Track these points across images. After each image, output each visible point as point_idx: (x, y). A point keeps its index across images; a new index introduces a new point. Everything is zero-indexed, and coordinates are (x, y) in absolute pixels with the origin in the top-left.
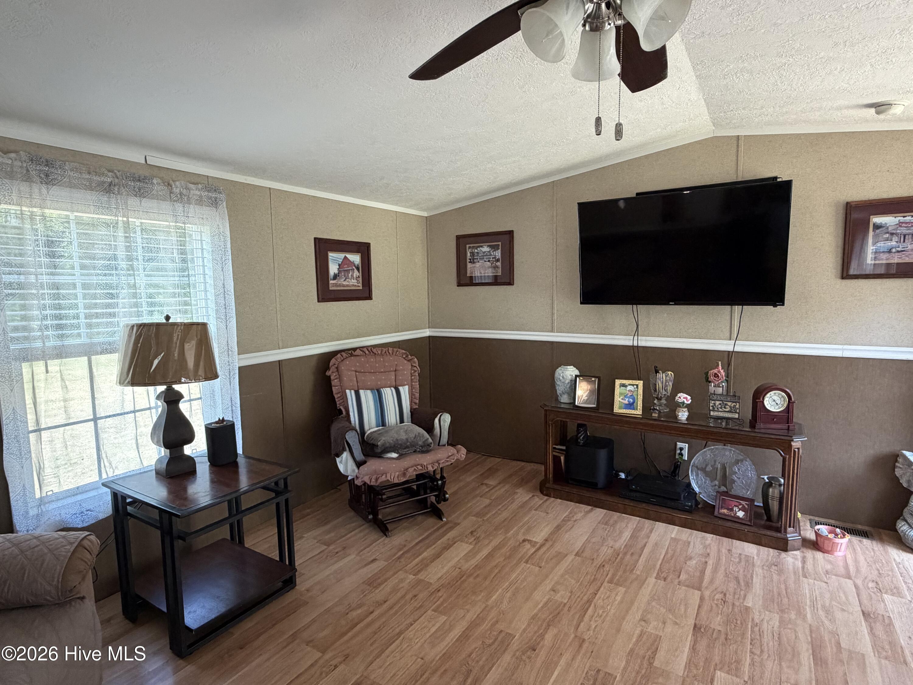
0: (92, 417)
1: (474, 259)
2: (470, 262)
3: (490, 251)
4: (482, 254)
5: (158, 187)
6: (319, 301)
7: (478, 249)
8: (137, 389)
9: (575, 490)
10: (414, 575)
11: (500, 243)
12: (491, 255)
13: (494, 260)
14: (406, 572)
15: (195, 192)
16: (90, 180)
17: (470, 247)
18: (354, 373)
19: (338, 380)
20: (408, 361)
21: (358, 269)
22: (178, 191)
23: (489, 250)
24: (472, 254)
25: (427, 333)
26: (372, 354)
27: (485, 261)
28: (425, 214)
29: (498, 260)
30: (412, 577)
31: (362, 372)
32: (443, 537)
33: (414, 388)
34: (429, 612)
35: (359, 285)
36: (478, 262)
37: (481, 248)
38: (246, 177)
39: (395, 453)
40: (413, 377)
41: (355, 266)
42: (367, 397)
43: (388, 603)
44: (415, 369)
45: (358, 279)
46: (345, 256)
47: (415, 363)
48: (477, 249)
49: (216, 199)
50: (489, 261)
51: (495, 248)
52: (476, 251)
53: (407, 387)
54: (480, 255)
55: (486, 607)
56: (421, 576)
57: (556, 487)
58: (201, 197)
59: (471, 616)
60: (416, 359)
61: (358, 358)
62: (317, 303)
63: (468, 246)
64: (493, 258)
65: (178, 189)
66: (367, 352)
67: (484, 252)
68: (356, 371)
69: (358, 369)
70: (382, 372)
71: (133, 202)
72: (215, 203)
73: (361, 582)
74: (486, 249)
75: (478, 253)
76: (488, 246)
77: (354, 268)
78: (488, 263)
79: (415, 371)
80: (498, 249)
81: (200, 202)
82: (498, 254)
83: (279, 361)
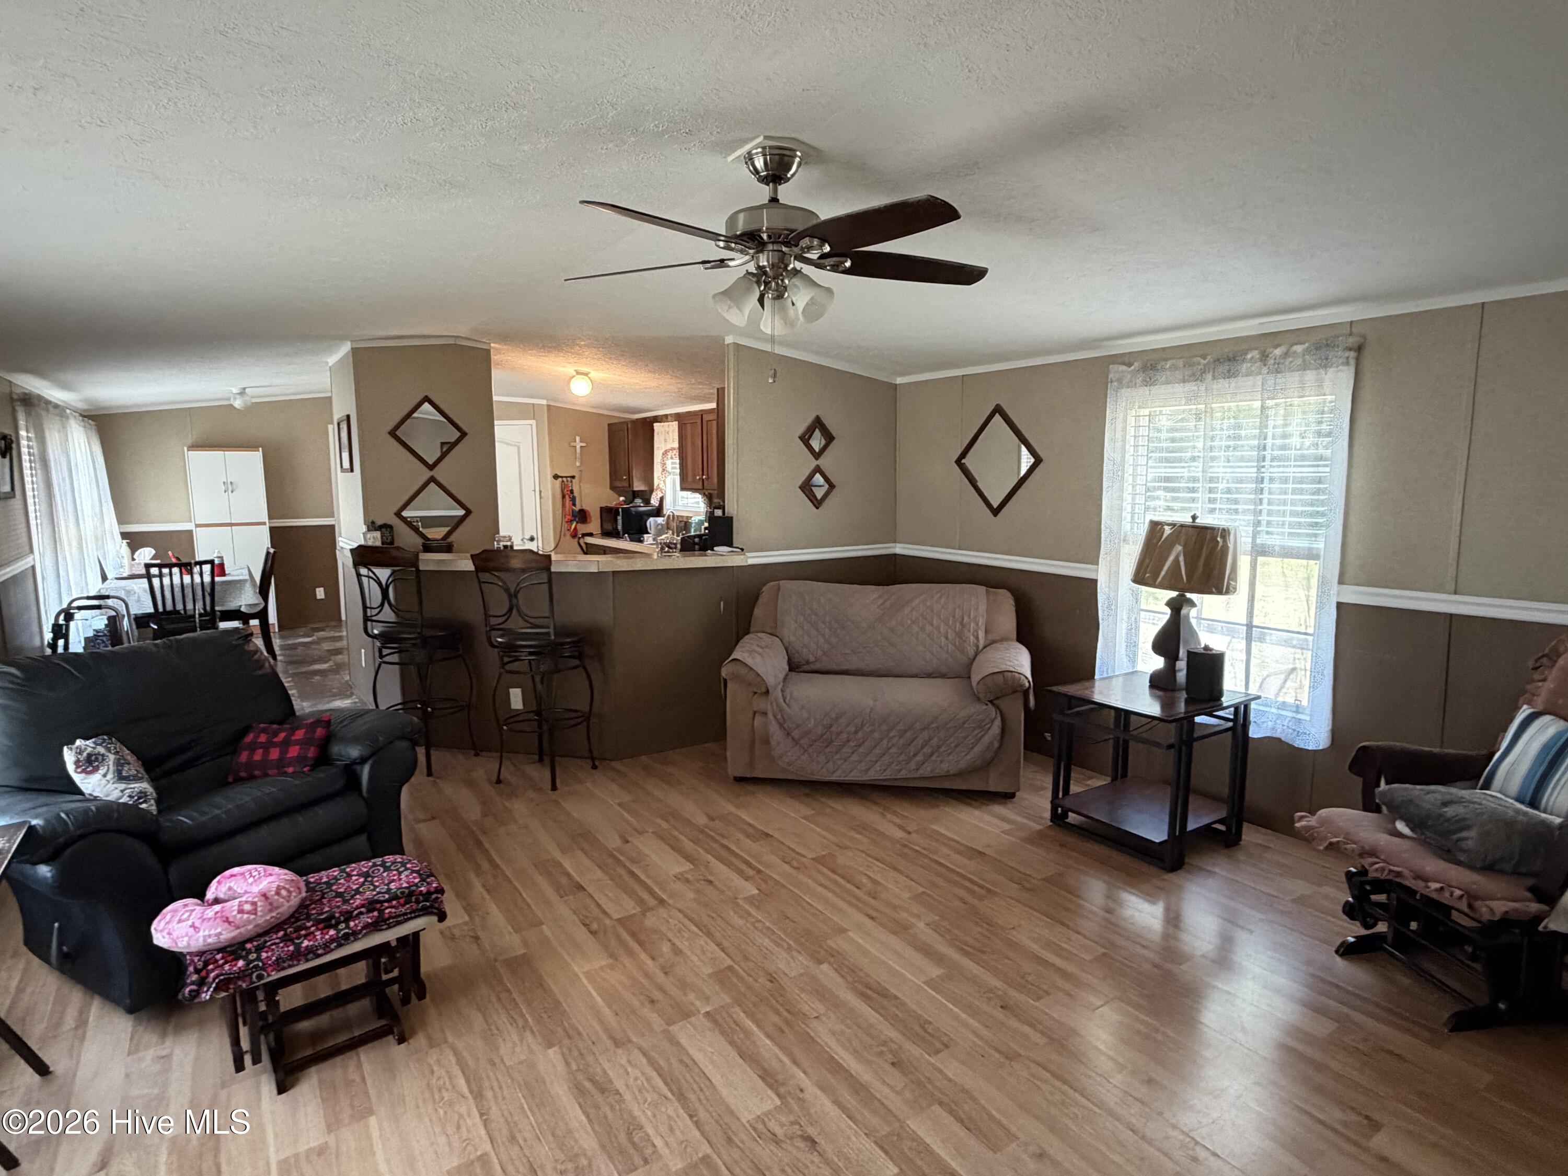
5: (1250, 362)
15: (1298, 354)
16: (1183, 373)
19: (1544, 683)
22: (1272, 360)
49: (1327, 357)
58: (1304, 360)
65: (1274, 358)
72: (1327, 363)
81: (1304, 366)
83: (1451, 615)
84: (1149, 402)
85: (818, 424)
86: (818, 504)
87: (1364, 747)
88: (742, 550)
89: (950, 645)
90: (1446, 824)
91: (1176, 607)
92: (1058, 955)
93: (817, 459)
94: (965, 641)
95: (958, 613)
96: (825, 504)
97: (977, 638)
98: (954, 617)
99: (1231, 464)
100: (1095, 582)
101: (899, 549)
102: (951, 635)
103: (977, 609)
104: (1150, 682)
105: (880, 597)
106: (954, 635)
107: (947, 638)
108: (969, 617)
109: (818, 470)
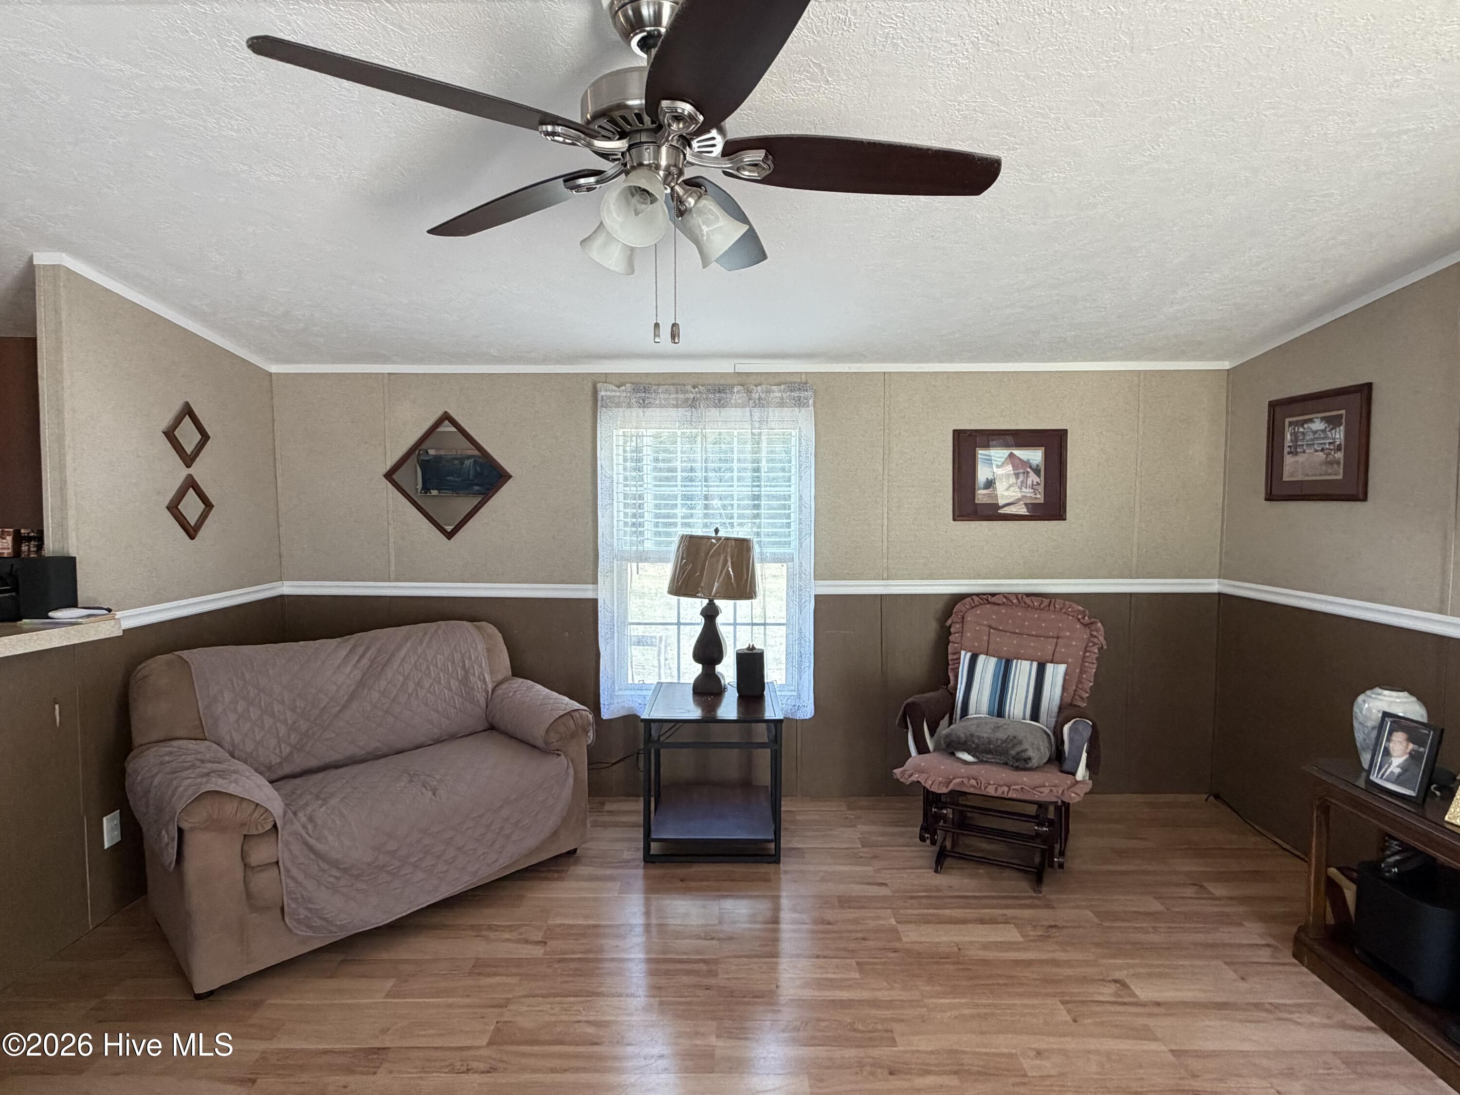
0: (676, 621)
1: (1296, 447)
2: (1289, 453)
3: (1324, 431)
4: (1312, 437)
5: (738, 395)
6: (954, 520)
7: (1306, 426)
8: (684, 600)
9: (1352, 971)
10: (896, 922)
11: (1343, 412)
12: (1326, 438)
13: (1332, 447)
14: (894, 915)
15: (777, 393)
16: (677, 399)
17: (1291, 424)
18: (987, 629)
19: (960, 634)
20: (1085, 625)
21: (1037, 471)
22: (757, 396)
23: (1323, 427)
24: (1295, 435)
25: (1214, 586)
26: (1023, 605)
27: (1316, 451)
28: (1226, 365)
29: (1339, 449)
30: (893, 921)
31: (1000, 630)
32: (1001, 908)
33: (1085, 672)
34: (853, 961)
35: (1039, 496)
36: (1304, 452)
37: (1310, 425)
38: (849, 365)
39: (969, 754)
40: (1088, 654)
41: (1031, 467)
42: (987, 667)
43: (830, 927)
44: (1095, 640)
45: (1036, 487)
46: (1011, 453)
47: (1097, 630)
48: (1302, 426)
49: (799, 398)
50: (1322, 450)
51: (1333, 422)
52: (1301, 430)
53: (1062, 668)
54: (1308, 438)
55: (918, 1001)
56: (900, 928)
57: (1317, 947)
58: (782, 399)
59: (883, 995)
60: (1099, 624)
61: (996, 608)
62: (952, 522)
63: (1287, 420)
64: (1330, 443)
65: (758, 394)
66: (1015, 601)
67: (1315, 432)
68: (990, 627)
69: (993, 625)
70: (1032, 635)
71: (714, 412)
72: (799, 403)
73: (838, 894)
74: (1318, 425)
75: (1303, 433)
76: (1323, 419)
77: (1029, 470)
78: (1321, 454)
79: (1095, 644)
80: (1341, 424)
81: (782, 404)
82: (1339, 435)
83: (881, 595)
84: (643, 424)
85: (188, 411)
86: (191, 532)
87: (908, 704)
88: (109, 610)
89: (456, 697)
90: (1004, 745)
91: (710, 614)
92: (841, 988)
93: (188, 466)
94: (473, 689)
95: (457, 657)
96: (201, 534)
97: (484, 681)
98: (453, 662)
99: (722, 483)
100: (595, 601)
101: (288, 588)
102: (454, 684)
103: (476, 649)
104: (693, 690)
105: (352, 651)
106: (457, 683)
107: (450, 689)
108: (470, 658)
109: (191, 484)
